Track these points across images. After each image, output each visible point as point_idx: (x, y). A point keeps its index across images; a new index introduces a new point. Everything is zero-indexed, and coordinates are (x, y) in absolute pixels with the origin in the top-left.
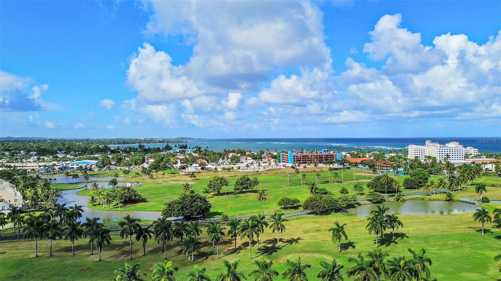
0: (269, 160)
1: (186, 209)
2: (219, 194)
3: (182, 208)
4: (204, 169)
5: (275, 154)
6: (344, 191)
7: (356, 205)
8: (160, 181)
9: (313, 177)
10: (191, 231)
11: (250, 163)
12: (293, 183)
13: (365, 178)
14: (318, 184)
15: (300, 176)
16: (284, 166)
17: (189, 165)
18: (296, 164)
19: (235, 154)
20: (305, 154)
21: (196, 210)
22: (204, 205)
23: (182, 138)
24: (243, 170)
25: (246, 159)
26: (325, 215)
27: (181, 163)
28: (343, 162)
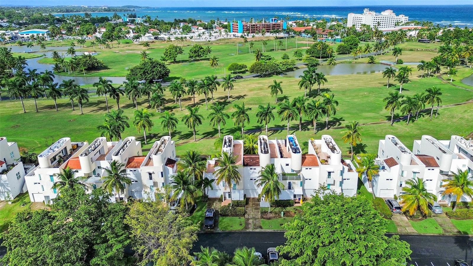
0: (220, 30)
1: (148, 73)
2: (175, 62)
3: (144, 73)
4: (157, 39)
5: (226, 23)
6: (285, 57)
7: (294, 69)
8: (117, 50)
9: (260, 46)
10: (156, 90)
11: (202, 33)
12: (242, 52)
13: (305, 45)
14: (265, 52)
15: (248, 45)
16: (234, 36)
17: (142, 35)
18: (246, 34)
19: (187, 24)
20: (254, 23)
21: (156, 74)
22: (164, 70)
23: (129, 7)
24: (196, 40)
25: (197, 29)
26: (267, 77)
27: (133, 33)
28: (288, 31)
